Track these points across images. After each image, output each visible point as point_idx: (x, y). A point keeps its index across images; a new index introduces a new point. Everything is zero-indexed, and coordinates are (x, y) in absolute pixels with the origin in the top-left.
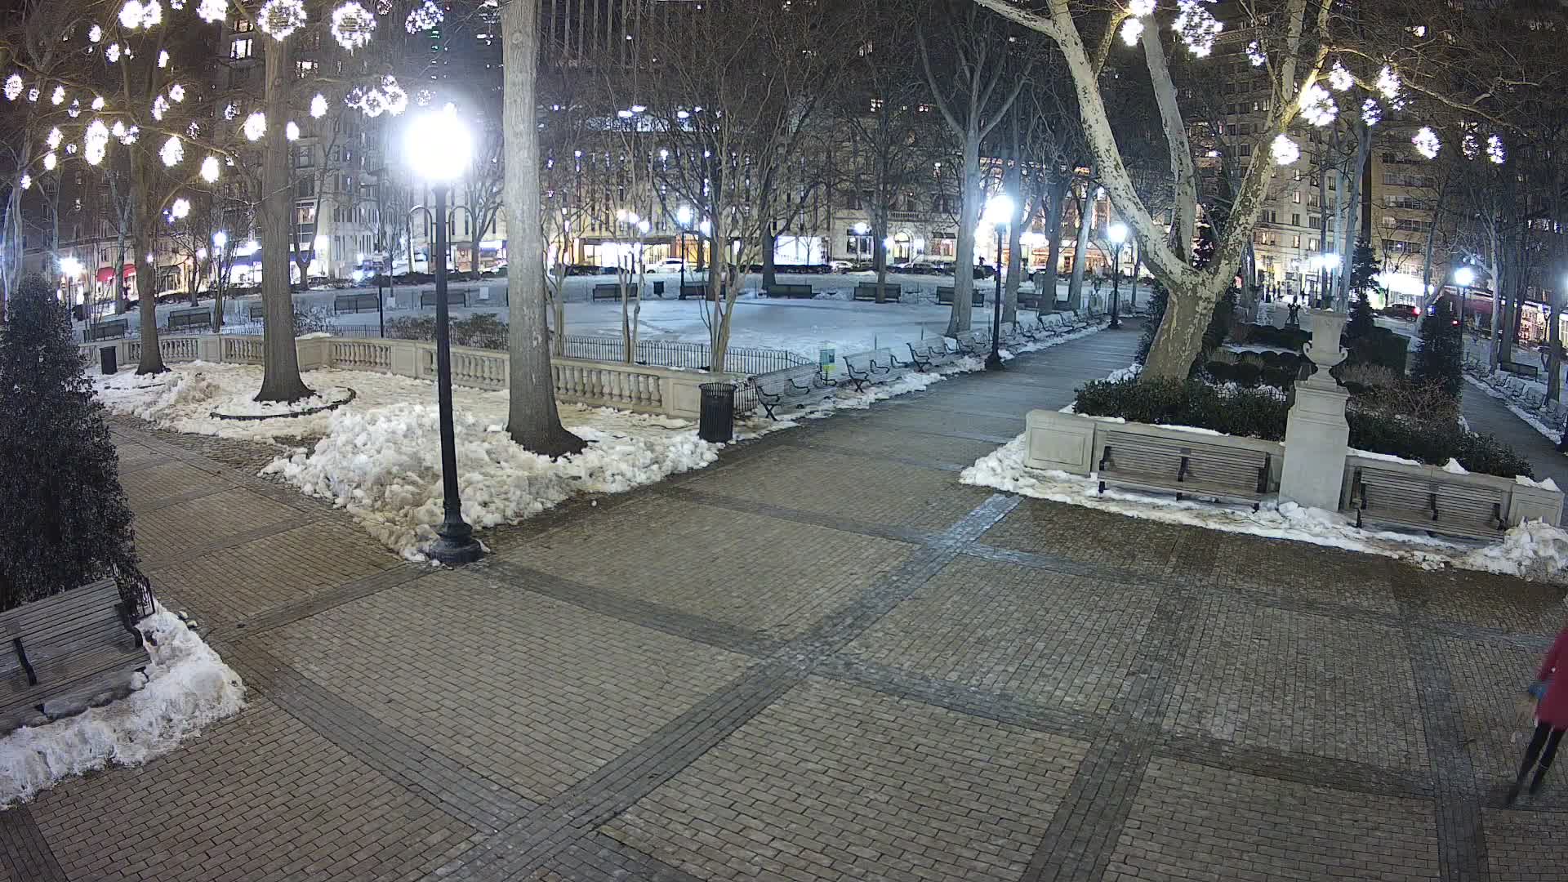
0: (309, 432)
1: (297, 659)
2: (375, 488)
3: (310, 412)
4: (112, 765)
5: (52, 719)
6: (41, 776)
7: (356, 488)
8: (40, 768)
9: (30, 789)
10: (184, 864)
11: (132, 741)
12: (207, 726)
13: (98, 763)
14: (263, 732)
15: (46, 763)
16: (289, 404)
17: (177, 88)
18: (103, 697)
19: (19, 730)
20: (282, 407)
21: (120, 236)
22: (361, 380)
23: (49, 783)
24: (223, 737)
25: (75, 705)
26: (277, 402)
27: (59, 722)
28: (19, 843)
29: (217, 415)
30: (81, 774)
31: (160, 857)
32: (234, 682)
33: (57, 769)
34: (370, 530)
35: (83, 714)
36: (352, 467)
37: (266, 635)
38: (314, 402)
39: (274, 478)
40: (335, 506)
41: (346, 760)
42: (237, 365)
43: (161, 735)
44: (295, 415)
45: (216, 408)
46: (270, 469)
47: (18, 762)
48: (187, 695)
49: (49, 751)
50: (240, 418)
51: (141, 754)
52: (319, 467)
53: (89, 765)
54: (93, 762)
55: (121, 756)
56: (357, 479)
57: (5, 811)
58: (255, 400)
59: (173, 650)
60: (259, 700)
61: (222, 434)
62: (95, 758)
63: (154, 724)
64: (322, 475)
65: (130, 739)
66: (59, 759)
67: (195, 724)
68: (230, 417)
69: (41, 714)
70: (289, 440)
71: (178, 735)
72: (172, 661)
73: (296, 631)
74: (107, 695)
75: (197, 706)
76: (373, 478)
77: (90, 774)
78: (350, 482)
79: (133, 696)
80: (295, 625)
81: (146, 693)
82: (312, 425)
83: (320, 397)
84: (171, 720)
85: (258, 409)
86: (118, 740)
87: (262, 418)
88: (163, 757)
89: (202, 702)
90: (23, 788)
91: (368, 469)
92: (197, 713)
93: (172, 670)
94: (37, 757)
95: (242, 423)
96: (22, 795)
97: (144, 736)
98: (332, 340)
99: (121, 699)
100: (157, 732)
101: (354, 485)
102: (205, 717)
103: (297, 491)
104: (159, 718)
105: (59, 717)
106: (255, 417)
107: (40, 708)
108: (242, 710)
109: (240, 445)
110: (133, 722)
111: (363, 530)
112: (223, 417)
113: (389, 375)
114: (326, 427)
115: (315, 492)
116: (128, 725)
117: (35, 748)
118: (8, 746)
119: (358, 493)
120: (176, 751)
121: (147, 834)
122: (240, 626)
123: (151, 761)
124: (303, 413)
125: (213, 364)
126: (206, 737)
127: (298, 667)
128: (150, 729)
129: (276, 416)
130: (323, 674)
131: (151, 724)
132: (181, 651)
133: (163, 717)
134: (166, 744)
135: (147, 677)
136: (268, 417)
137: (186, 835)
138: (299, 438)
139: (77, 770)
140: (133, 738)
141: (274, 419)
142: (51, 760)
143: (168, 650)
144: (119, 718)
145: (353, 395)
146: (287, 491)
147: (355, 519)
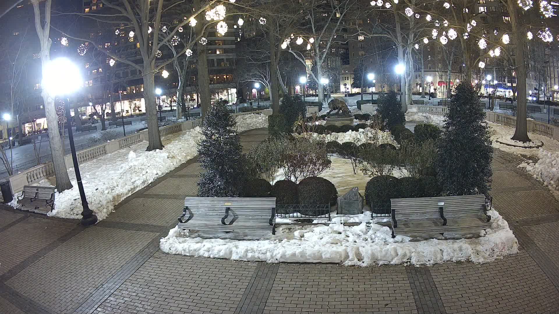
0: (532, 155)
1: (535, 239)
2: (557, 181)
3: (530, 147)
4: (468, 261)
5: (446, 239)
6: (438, 259)
7: (551, 180)
8: (439, 256)
9: (432, 262)
10: (490, 304)
11: (478, 255)
12: (506, 256)
13: (463, 259)
14: (524, 263)
15: (442, 254)
16: (523, 143)
17: (473, 21)
18: (469, 236)
19: (432, 239)
20: (521, 144)
21: (449, 71)
22: (544, 139)
23: (441, 262)
24: (511, 261)
25: (456, 236)
26: (519, 141)
27: (449, 241)
28: (421, 280)
29: (498, 142)
30: (455, 262)
31: (482, 299)
32: (516, 242)
33: (446, 257)
34: (556, 197)
35: (460, 240)
36: (551, 172)
37: (526, 228)
38: (531, 144)
39: (522, 170)
40: (544, 185)
41: (547, 280)
42: (500, 124)
43: (489, 255)
44: (526, 147)
45: (498, 139)
46: (521, 166)
47: (431, 251)
48: (502, 243)
49: (445, 250)
50: (507, 144)
51: (481, 260)
52: (539, 170)
53: (459, 259)
54: (462, 258)
55: (473, 259)
56: (552, 177)
57: (418, 267)
58: (511, 139)
59: (498, 225)
60: (523, 251)
61: (501, 149)
62: (462, 257)
63: (488, 250)
64: (540, 173)
65: (478, 253)
66: (449, 254)
67: (501, 254)
68: (504, 144)
69: (442, 235)
70: (524, 156)
71: (495, 257)
72: (497, 229)
73: (534, 228)
74: (471, 235)
75: (504, 248)
76: (557, 178)
77: (459, 262)
78: (550, 177)
79: (480, 238)
80: (535, 226)
81: (486, 238)
82: (533, 153)
83: (533, 143)
84: (494, 251)
85: (513, 142)
86: (473, 252)
87: (515, 146)
88: (488, 263)
89: (506, 247)
90: (429, 261)
91: (555, 174)
92: (503, 250)
93: (497, 233)
94: (439, 251)
95: (508, 146)
96: (427, 263)
97: (483, 254)
98: (534, 122)
99: (476, 238)
100: (488, 253)
101: (551, 179)
102: (506, 252)
103: (531, 176)
104: (490, 249)
105: (449, 239)
106: (512, 145)
107: (442, 234)
108: (517, 253)
109: (508, 154)
110: (480, 248)
111: (553, 196)
112: (501, 143)
113: (552, 139)
114: (537, 155)
115: (537, 178)
116: (478, 248)
117: (439, 248)
118: (425, 244)
119: (552, 182)
120: (494, 262)
121: (478, 290)
122: (517, 222)
123: (484, 264)
124: (528, 147)
125: (491, 122)
126: (505, 260)
127: (536, 242)
128: (486, 252)
129: (520, 146)
130: (543, 247)
131: (486, 250)
132: (501, 226)
133: (492, 249)
134: (491, 258)
135: (486, 232)
136: (517, 146)
137: (493, 294)
138: (528, 156)
139: (454, 260)
140: (479, 253)
141: (519, 147)
142: (445, 254)
143: (496, 224)
144: (474, 245)
145: (543, 144)
146: (528, 175)
147: (551, 192)
